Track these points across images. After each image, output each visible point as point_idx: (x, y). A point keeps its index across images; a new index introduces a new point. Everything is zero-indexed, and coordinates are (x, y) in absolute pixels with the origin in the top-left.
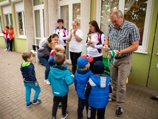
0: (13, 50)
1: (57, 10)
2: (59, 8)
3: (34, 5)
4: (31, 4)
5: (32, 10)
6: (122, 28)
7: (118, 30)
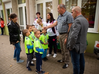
0: (4, 34)
1: (35, 7)
2: (36, 5)
3: (19, 4)
4: (17, 4)
5: (17, 7)
6: (64, 15)
7: (62, 16)
